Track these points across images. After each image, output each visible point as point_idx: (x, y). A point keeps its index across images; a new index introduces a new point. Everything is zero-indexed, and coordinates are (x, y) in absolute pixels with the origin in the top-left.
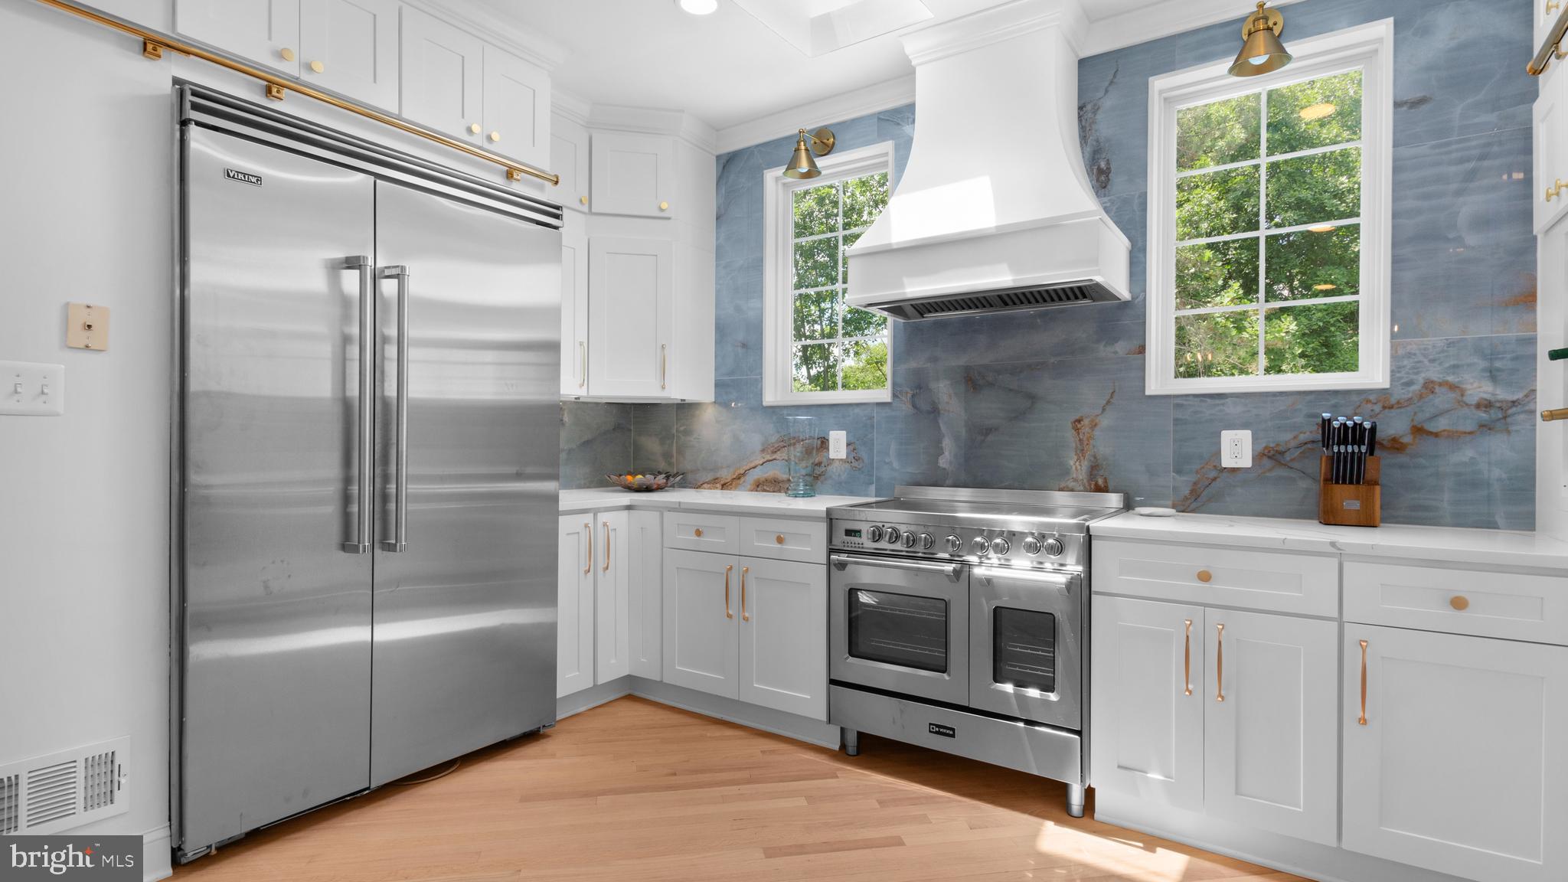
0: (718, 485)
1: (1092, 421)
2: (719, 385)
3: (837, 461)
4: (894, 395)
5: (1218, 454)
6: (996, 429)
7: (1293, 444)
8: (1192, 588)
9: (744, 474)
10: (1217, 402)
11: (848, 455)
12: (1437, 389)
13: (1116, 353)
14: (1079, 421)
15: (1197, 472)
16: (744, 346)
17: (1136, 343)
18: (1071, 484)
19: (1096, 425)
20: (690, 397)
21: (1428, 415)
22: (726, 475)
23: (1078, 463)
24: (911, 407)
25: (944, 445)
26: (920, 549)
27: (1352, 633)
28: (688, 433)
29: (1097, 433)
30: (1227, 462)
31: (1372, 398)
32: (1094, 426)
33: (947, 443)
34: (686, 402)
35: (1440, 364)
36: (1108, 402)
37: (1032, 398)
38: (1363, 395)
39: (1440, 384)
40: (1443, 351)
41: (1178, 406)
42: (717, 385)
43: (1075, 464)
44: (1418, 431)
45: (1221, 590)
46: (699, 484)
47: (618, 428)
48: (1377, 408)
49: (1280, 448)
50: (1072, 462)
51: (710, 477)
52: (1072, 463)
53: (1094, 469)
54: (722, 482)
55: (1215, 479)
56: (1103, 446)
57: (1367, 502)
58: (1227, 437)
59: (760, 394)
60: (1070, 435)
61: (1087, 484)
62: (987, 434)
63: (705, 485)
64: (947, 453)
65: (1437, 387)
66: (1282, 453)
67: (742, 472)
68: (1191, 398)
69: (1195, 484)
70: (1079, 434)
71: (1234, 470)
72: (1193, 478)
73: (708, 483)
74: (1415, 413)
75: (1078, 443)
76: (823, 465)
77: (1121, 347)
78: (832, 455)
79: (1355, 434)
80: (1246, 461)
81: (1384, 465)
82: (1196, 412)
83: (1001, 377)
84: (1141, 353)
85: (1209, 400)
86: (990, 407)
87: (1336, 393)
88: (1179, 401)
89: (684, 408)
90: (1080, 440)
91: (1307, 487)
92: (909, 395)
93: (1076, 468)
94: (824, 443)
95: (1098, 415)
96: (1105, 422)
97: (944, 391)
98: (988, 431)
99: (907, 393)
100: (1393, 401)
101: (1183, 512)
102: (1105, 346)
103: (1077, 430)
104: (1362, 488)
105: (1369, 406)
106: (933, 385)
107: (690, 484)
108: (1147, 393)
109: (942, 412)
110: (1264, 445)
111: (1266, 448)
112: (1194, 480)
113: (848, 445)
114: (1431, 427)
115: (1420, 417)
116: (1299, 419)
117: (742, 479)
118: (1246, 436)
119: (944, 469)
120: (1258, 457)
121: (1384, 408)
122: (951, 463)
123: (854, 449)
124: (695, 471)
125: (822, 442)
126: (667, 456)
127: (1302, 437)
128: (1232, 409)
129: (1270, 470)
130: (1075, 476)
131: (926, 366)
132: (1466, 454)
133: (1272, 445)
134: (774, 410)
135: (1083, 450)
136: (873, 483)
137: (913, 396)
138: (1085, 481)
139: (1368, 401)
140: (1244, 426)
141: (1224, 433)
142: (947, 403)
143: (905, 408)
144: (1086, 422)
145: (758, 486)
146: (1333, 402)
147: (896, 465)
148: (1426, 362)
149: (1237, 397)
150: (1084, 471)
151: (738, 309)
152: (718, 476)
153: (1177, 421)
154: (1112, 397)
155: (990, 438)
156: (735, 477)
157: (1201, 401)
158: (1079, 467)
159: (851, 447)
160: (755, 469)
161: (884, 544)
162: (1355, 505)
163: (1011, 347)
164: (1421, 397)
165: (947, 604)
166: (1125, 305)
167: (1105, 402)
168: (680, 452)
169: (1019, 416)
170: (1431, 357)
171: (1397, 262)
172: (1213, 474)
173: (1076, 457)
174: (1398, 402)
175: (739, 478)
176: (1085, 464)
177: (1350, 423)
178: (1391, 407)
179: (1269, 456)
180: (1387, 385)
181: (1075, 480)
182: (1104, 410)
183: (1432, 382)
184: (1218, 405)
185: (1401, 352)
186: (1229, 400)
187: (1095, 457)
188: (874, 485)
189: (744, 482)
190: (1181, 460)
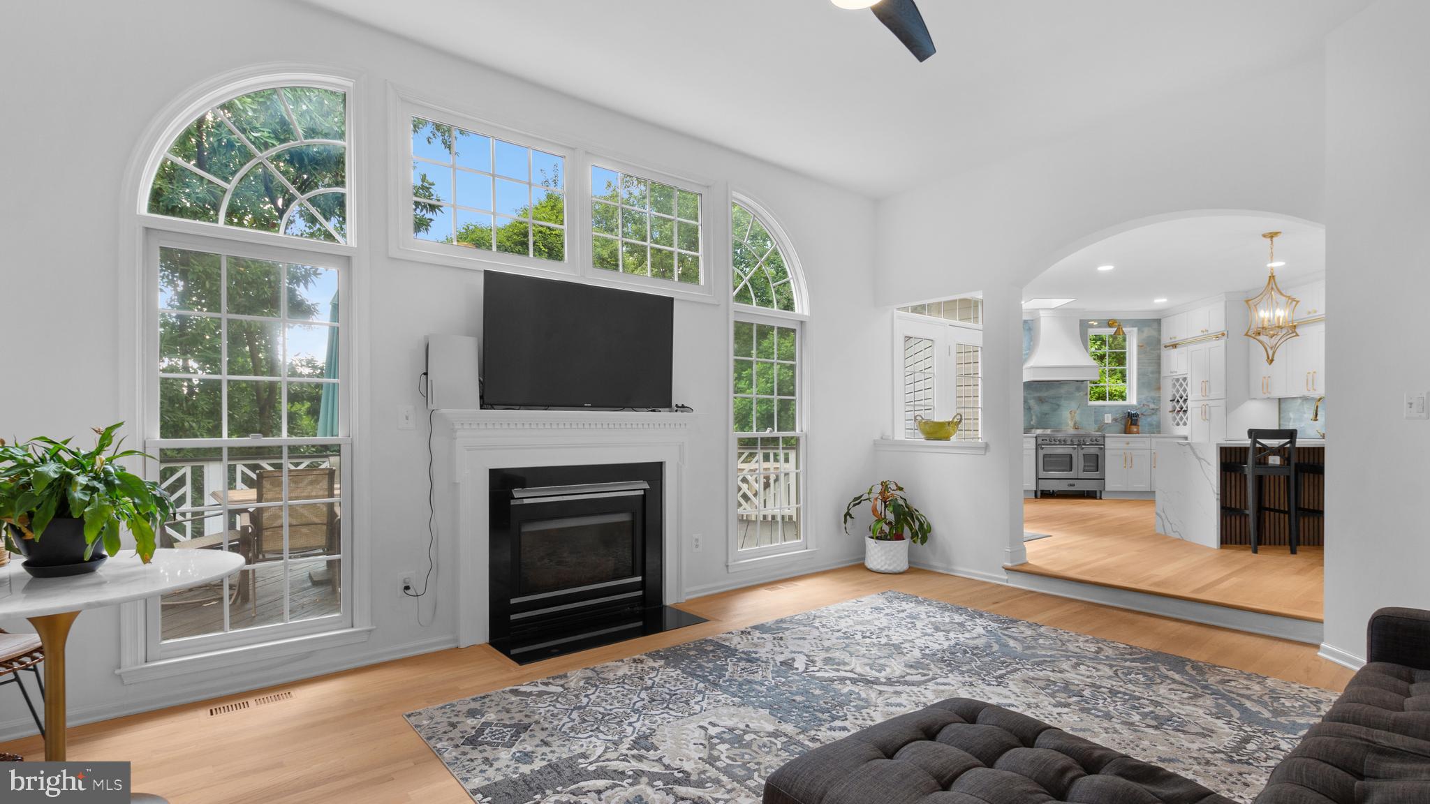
1: (1075, 411)
5: (1104, 420)
6: (1048, 414)
7: (1119, 417)
8: (1125, 446)
10: (1104, 407)
13: (1080, 395)
14: (1071, 411)
17: (1085, 393)
19: (1076, 413)
21: (1144, 411)
26: (1069, 443)
27: (1153, 451)
30: (1106, 422)
33: (1034, 417)
35: (1146, 401)
37: (1059, 405)
38: (1132, 407)
39: (1145, 405)
40: (1147, 398)
41: (1095, 408)
44: (1141, 414)
45: (1131, 445)
48: (1134, 409)
50: (1070, 422)
53: (1075, 424)
56: (1077, 418)
58: (1106, 415)
64: (1034, 421)
66: (1117, 419)
68: (1098, 407)
69: (1099, 427)
72: (1098, 425)
77: (1082, 393)
79: (1136, 415)
80: (1110, 422)
81: (1142, 421)
82: (1099, 410)
83: (1047, 400)
84: (1086, 395)
85: (1102, 407)
86: (1046, 408)
90: (1072, 417)
91: (1120, 426)
96: (1078, 412)
97: (1032, 402)
98: (1046, 414)
102: (1077, 393)
103: (1071, 414)
104: (1134, 427)
106: (1029, 401)
108: (1088, 405)
111: (1114, 418)
114: (1145, 414)
115: (1141, 411)
116: (1120, 412)
118: (1110, 415)
120: (1112, 420)
127: (1121, 416)
128: (1107, 409)
129: (1115, 423)
132: (1149, 419)
135: (1072, 419)
138: (1073, 427)
140: (1109, 413)
144: (1073, 412)
146: (1125, 408)
148: (1142, 400)
149: (1108, 407)
153: (1095, 412)
154: (1079, 406)
155: (1047, 416)
157: (1100, 407)
161: (1053, 443)
162: (1135, 430)
163: (1052, 392)
164: (1141, 407)
165: (1071, 455)
169: (1054, 410)
170: (1144, 399)
171: (1139, 379)
176: (1073, 423)
178: (1137, 409)
179: (1115, 420)
180: (1136, 405)
181: (1070, 426)
182: (1078, 409)
185: (1138, 397)
186: (1106, 407)
190: (1096, 422)
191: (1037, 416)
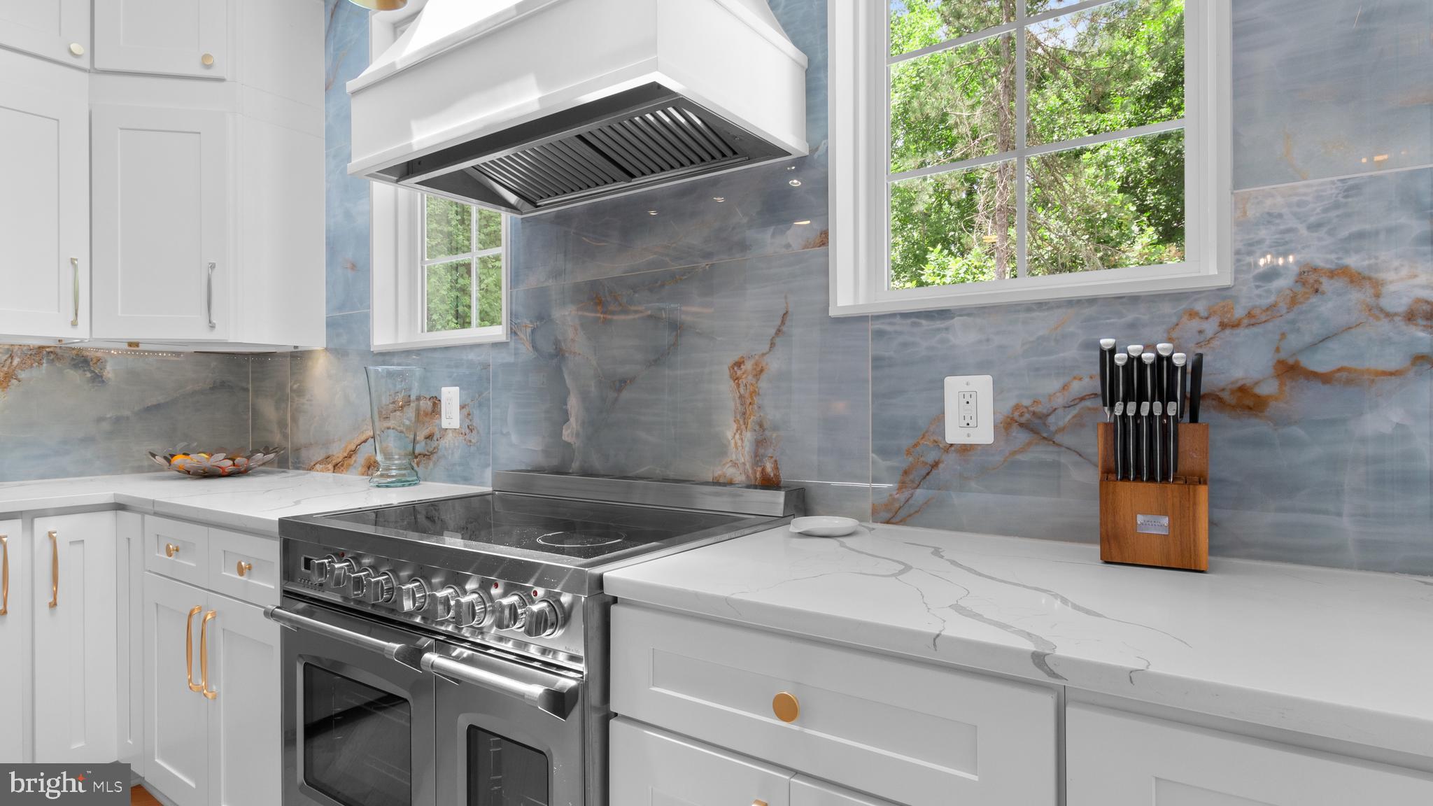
0: (330, 466)
1: (756, 364)
2: (331, 324)
3: (450, 431)
4: (513, 332)
5: (940, 419)
6: (633, 380)
7: (1060, 401)
8: (759, 726)
9: (354, 451)
10: (939, 324)
11: (462, 421)
12: (1326, 284)
13: (788, 246)
14: (739, 364)
15: (909, 453)
16: (354, 267)
17: (817, 228)
18: (730, 472)
19: (762, 371)
20: (303, 343)
21: (1308, 339)
22: (338, 452)
23: (737, 436)
24: (531, 349)
25: (569, 407)
28: (300, 392)
29: (763, 384)
30: (954, 434)
31: (1200, 307)
32: (759, 372)
33: (573, 403)
34: (299, 349)
35: (1331, 233)
36: (779, 331)
37: (676, 327)
39: (1332, 274)
40: (1337, 206)
41: (879, 334)
42: (328, 325)
43: (734, 437)
44: (1289, 370)
45: (811, 740)
46: (312, 464)
47: (219, 386)
48: (1211, 327)
49: (1038, 409)
50: (730, 433)
51: (320, 455)
52: (729, 435)
53: (760, 445)
54: (334, 462)
55: (935, 465)
56: (771, 406)
57: (1183, 519)
58: (954, 385)
59: (367, 336)
60: (725, 390)
61: (750, 471)
62: (619, 390)
63: (318, 466)
64: (572, 420)
65: (1324, 280)
66: (1043, 417)
67: (353, 448)
68: (898, 320)
69: (906, 473)
70: (738, 385)
71: (965, 449)
72: (901, 462)
73: (320, 462)
74: (1283, 336)
75: (738, 401)
76: (435, 438)
77: (796, 234)
78: (445, 424)
79: (1159, 379)
80: (984, 434)
81: (1218, 441)
82: (905, 345)
83: (637, 295)
84: (823, 244)
85: (924, 322)
86: (624, 347)
87: (1134, 300)
88: (878, 325)
89: (298, 357)
90: (741, 397)
92: (529, 330)
93: (736, 443)
94: (436, 402)
95: (763, 355)
97: (568, 321)
98: (622, 383)
99: (526, 326)
100: (1239, 312)
101: (888, 522)
102: (773, 235)
103: (736, 379)
104: (1172, 489)
105: (1195, 324)
107: (303, 464)
108: (833, 313)
109: (567, 355)
110: (1012, 403)
111: (1017, 407)
112: (905, 466)
113: (462, 407)
114: (1320, 362)
115: (1294, 341)
116: (1071, 352)
117: (353, 458)
118: (982, 384)
119: (569, 444)
120: (1006, 425)
121: (1223, 326)
122: (578, 435)
123: (469, 414)
124: (308, 446)
125: (434, 404)
126: (282, 424)
127: (1077, 388)
128: (963, 337)
129: (1022, 450)
130: (734, 457)
131: (546, 284)
132: (1388, 416)
133: (1026, 402)
134: (385, 356)
135: (744, 414)
136: (489, 465)
137: (533, 331)
138: (748, 466)
139: (1193, 314)
140: (981, 367)
141: (950, 381)
142: (573, 341)
143: (526, 350)
144: (748, 366)
145: (369, 468)
146: (1130, 317)
147: (514, 438)
148: (1303, 231)
149: (969, 315)
150: (747, 449)
151: (348, 215)
152: (330, 453)
153: (878, 362)
154: (783, 323)
155: (626, 395)
156: (346, 455)
157: (914, 324)
158: (739, 443)
159: (465, 411)
160: (366, 444)
164: (1294, 301)
166: (801, 163)
167: (773, 331)
168: (295, 420)
169: (659, 358)
170: (1312, 219)
172: (931, 457)
173: (735, 426)
174: (1250, 315)
175: (350, 457)
176: (749, 436)
177: (1148, 357)
178: (1236, 325)
179: (1020, 423)
180: (1227, 281)
181: (735, 465)
182: (772, 345)
183: (1315, 270)
184: (939, 330)
185: (1252, 213)
186: (957, 321)
187: (761, 425)
188: (490, 468)
189: (355, 461)
190: (885, 431)
191: (584, 396)
